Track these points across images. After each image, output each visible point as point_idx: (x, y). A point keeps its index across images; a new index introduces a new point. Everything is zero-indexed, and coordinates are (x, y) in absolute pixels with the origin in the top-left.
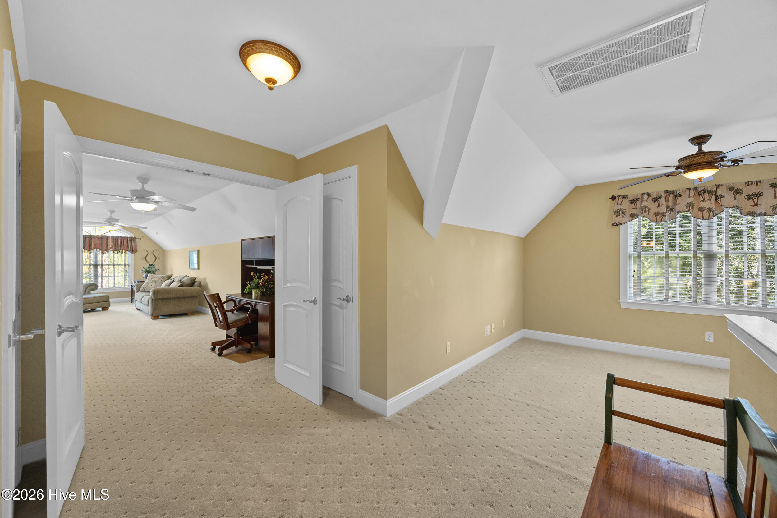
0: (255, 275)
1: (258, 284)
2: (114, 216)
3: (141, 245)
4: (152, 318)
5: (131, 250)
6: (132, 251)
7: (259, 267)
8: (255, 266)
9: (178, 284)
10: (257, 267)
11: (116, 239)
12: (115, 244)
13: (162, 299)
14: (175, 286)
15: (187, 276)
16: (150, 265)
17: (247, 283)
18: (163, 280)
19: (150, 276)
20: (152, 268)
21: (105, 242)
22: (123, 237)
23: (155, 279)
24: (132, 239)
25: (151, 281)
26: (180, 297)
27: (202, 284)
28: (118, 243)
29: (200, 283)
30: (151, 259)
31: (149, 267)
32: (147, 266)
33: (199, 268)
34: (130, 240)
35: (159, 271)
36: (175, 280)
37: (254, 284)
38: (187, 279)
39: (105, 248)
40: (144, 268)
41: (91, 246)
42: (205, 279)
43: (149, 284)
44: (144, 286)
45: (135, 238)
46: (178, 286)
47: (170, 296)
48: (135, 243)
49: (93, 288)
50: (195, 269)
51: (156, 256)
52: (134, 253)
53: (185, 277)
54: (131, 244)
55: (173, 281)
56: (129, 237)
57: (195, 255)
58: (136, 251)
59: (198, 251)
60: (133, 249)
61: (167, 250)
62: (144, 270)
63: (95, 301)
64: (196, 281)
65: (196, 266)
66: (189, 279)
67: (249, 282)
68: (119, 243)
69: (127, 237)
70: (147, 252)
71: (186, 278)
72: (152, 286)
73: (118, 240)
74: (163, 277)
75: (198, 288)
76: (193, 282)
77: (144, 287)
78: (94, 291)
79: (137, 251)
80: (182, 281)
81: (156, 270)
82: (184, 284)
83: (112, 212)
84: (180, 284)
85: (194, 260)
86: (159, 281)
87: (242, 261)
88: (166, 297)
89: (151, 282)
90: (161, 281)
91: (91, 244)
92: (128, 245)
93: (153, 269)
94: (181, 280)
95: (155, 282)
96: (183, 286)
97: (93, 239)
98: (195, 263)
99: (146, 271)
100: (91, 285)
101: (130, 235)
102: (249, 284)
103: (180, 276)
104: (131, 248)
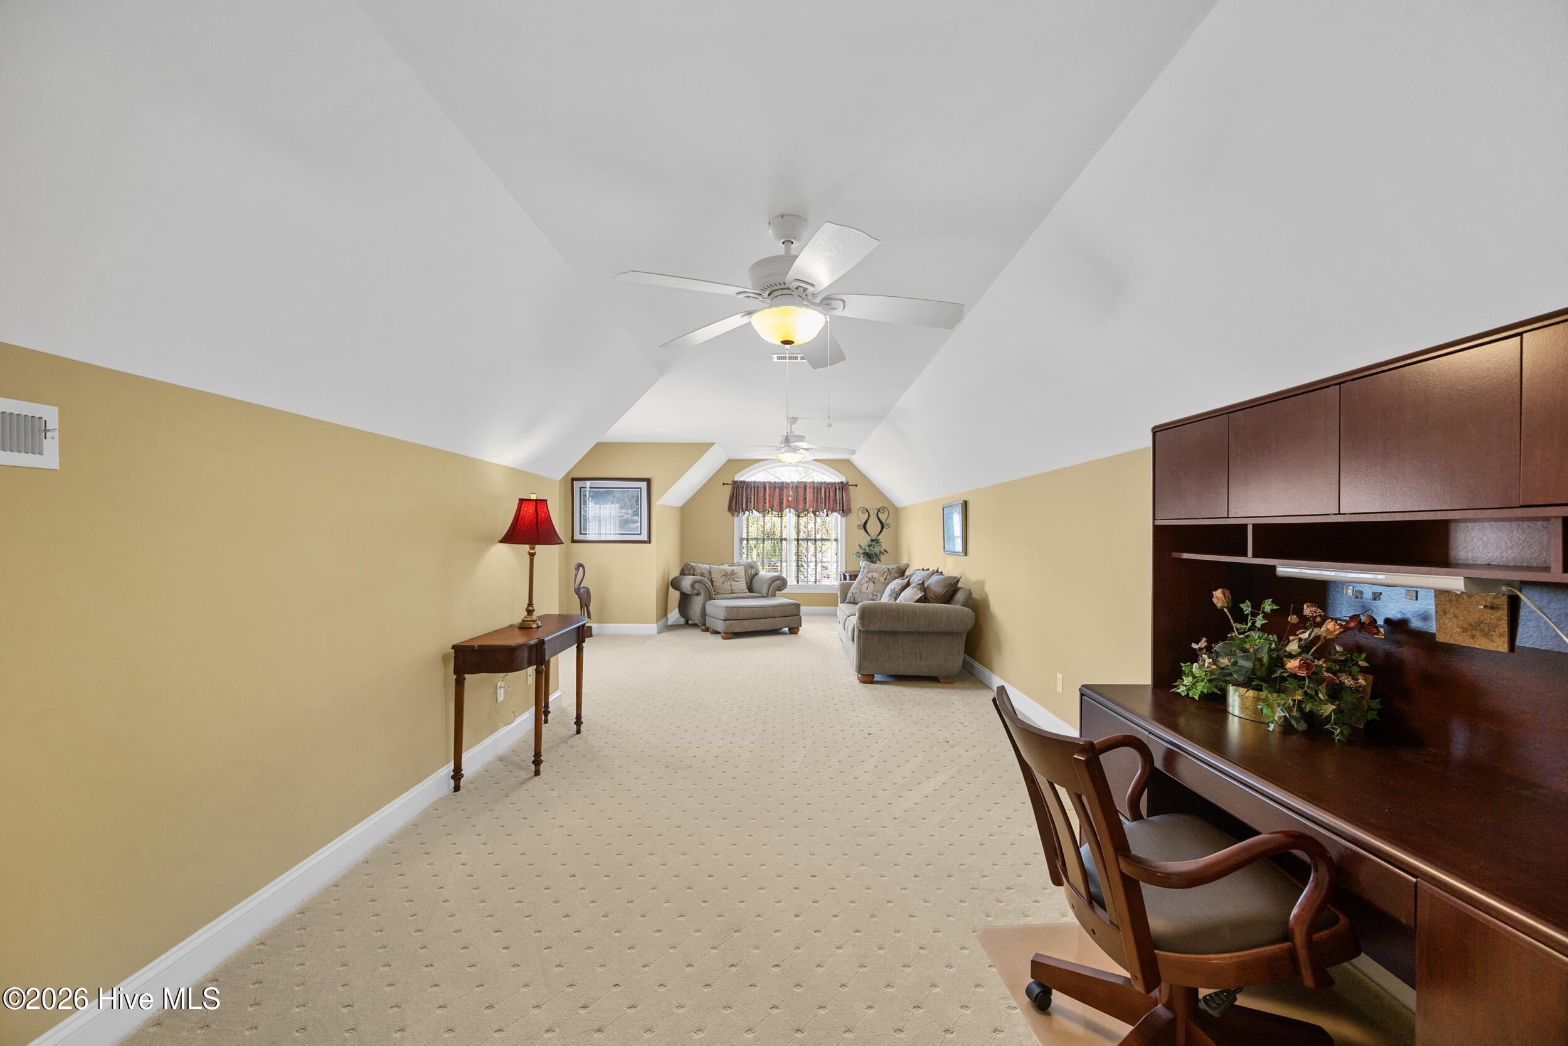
0: (1246, 607)
1: (1278, 661)
2: (797, 429)
3: (858, 499)
4: (858, 677)
5: (841, 509)
6: (843, 511)
7: (1287, 569)
8: (1250, 559)
9: (916, 594)
10: (1274, 568)
11: (818, 488)
12: (817, 499)
13: (880, 631)
14: (910, 600)
15: (938, 571)
16: (872, 541)
17: (1194, 646)
18: (888, 576)
19: (866, 566)
20: (874, 547)
21: (802, 494)
22: (828, 484)
23: (875, 575)
24: (843, 486)
25: (867, 579)
26: (921, 630)
27: (974, 595)
28: (821, 496)
29: (970, 593)
30: (874, 527)
31: (869, 546)
32: (865, 540)
33: (965, 552)
34: (839, 489)
35: (886, 554)
36: (911, 581)
37: (1247, 659)
38: (938, 582)
39: (801, 506)
40: (861, 547)
41: (783, 503)
42: (981, 584)
43: (862, 585)
44: (854, 589)
45: (847, 483)
46: (916, 602)
47: (898, 627)
48: (848, 494)
49: (780, 585)
50: (956, 554)
51: (883, 521)
52: (846, 516)
53: (933, 573)
54: (841, 497)
55: (908, 585)
56: (838, 483)
57: (957, 519)
58: (849, 510)
59: (965, 504)
60: (845, 509)
61: (901, 508)
62: (861, 551)
63: (777, 614)
64: (960, 588)
65: (959, 547)
66: (942, 580)
67: (1203, 643)
68: (823, 496)
69: (835, 483)
70: (867, 513)
71: (935, 578)
72: (867, 591)
73: (821, 489)
74: (888, 569)
75: (963, 607)
76: (951, 590)
77: (854, 591)
78: (781, 591)
79: (851, 512)
80: (925, 586)
81: (881, 552)
82: (930, 595)
83: (794, 420)
84: (921, 595)
85: (955, 530)
86: (882, 579)
87: (1157, 530)
88: (888, 627)
89: (867, 582)
90: (885, 579)
91: (783, 499)
92: (836, 499)
93: (876, 550)
94: (923, 583)
95: (874, 583)
96: (930, 602)
97: (785, 490)
98: (958, 537)
99: (863, 553)
100: (776, 580)
101: (839, 478)
102: (1209, 649)
103: (923, 570)
104: (841, 505)
